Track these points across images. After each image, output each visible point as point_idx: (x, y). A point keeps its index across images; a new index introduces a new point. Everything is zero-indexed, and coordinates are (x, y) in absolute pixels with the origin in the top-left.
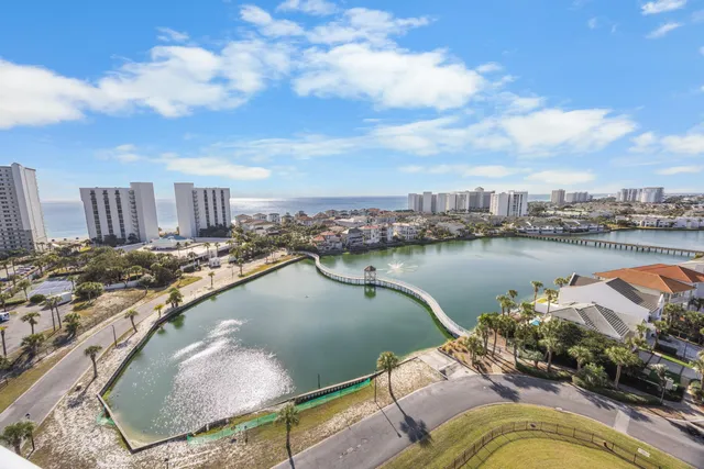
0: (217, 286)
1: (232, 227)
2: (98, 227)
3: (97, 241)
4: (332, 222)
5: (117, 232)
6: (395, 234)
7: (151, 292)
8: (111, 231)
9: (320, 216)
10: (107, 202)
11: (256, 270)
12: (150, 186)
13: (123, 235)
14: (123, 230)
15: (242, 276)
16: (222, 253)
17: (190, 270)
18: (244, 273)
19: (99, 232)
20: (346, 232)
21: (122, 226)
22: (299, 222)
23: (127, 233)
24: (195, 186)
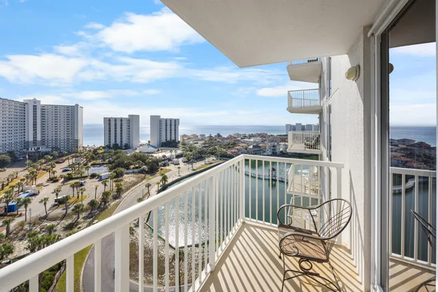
0: (183, 175)
1: (179, 142)
2: (110, 139)
3: (108, 147)
4: (239, 141)
5: (118, 142)
6: (281, 149)
7: (148, 176)
8: (116, 141)
9: (230, 137)
10: (116, 125)
11: (201, 168)
12: (138, 117)
13: (121, 144)
14: (121, 141)
15: (194, 170)
16: (178, 157)
17: (164, 165)
18: (194, 168)
19: (110, 142)
20: (251, 147)
21: (121, 139)
22: (218, 140)
23: (124, 143)
24: (161, 117)
